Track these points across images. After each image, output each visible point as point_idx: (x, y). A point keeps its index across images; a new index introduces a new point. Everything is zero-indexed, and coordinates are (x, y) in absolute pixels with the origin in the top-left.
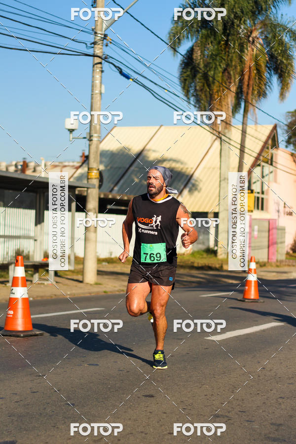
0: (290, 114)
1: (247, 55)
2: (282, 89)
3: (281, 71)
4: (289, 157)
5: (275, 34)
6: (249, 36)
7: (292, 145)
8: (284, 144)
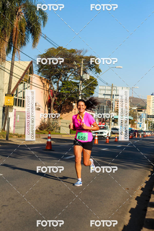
0: (40, 56)
1: (15, 22)
2: (34, 41)
3: (34, 31)
4: (39, 79)
5: (31, 11)
6: (17, 12)
7: (41, 73)
8: (37, 72)
